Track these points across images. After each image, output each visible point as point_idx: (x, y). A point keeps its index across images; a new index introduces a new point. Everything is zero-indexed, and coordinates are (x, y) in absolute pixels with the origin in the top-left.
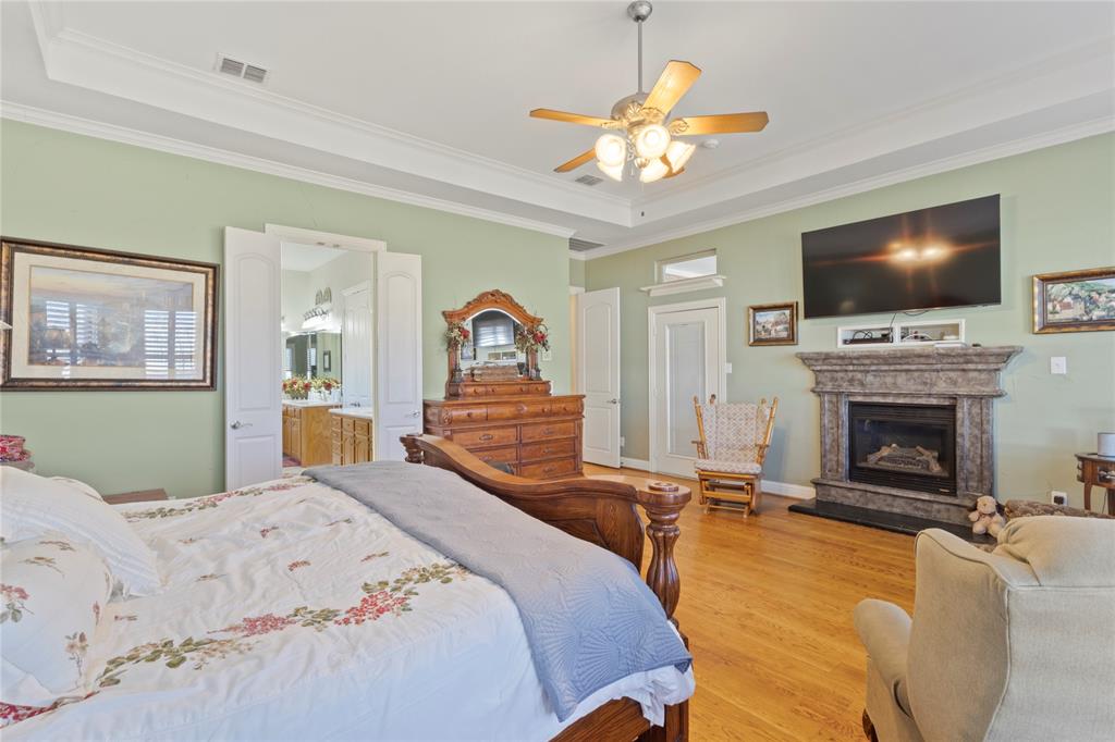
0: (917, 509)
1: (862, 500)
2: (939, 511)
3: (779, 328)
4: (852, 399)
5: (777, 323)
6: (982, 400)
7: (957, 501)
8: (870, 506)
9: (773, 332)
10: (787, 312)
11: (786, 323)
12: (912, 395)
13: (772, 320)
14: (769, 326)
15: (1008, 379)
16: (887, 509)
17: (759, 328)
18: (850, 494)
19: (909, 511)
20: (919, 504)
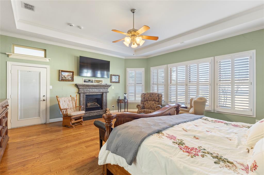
0: (98, 113)
1: (89, 115)
2: (101, 113)
3: (69, 77)
4: (86, 94)
5: (68, 76)
6: (106, 93)
7: (103, 110)
8: (90, 116)
9: (67, 78)
10: (71, 73)
11: (71, 76)
12: (97, 93)
13: (67, 75)
14: (66, 76)
15: (109, 89)
16: (93, 115)
17: (63, 76)
18: (87, 114)
19: (97, 114)
20: (98, 112)
